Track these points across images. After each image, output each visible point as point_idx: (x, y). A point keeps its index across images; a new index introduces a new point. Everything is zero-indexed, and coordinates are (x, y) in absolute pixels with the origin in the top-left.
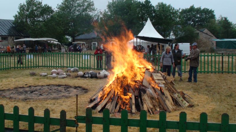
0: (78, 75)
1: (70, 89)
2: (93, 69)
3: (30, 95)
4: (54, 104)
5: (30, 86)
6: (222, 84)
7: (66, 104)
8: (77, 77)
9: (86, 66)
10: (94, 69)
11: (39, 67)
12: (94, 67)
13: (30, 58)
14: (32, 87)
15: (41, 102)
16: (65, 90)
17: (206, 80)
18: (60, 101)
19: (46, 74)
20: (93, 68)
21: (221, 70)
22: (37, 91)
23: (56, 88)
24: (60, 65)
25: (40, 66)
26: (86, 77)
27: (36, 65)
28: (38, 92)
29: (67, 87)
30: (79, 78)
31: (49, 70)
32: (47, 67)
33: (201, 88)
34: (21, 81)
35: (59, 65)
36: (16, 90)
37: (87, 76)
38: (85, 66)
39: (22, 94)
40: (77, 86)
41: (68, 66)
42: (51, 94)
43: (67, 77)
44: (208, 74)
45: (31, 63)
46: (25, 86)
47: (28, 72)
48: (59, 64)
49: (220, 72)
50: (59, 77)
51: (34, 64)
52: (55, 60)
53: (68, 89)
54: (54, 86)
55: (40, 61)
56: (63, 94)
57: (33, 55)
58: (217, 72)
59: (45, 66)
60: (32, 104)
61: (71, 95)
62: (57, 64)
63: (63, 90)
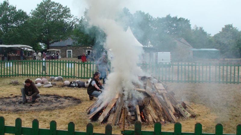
0: (64, 84)
1: (60, 99)
2: (77, 78)
3: (20, 106)
4: (51, 116)
5: (16, 97)
7: (63, 116)
8: (63, 86)
9: (70, 75)
11: (18, 75)
12: (79, 76)
13: (8, 66)
14: (18, 97)
15: (35, 113)
16: (56, 100)
17: (197, 90)
18: (56, 113)
20: (77, 76)
21: (209, 79)
23: (45, 98)
25: (20, 75)
26: (73, 87)
27: (15, 73)
29: (56, 97)
30: (66, 87)
32: (27, 76)
34: (5, 91)
36: (2, 101)
37: (74, 85)
38: (68, 75)
39: (10, 105)
40: (66, 96)
41: (51, 74)
42: (43, 105)
43: (52, 86)
44: (195, 84)
46: (10, 96)
47: (8, 81)
49: (208, 81)
50: (44, 86)
51: (13, 72)
53: (59, 99)
54: (42, 96)
55: (19, 70)
56: (55, 105)
57: (12, 63)
58: (205, 81)
59: (25, 75)
60: (25, 116)
61: (64, 105)
62: (39, 72)
63: (54, 101)
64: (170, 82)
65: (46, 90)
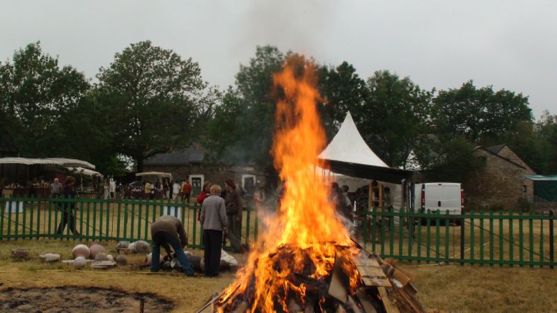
1: (122, 299)
5: (10, 289)
6: (550, 296)
10: (194, 248)
11: (38, 236)
12: (194, 242)
13: (14, 210)
14: (14, 291)
16: (109, 301)
17: (506, 285)
19: (57, 256)
20: (191, 243)
21: (549, 258)
22: (27, 302)
23: (83, 295)
24: (97, 234)
25: (42, 236)
26: (169, 269)
27: (31, 230)
28: (31, 305)
29: (113, 293)
31: (67, 246)
32: (62, 239)
33: (492, 307)
35: (94, 233)
37: (173, 265)
40: (142, 290)
41: (121, 236)
43: (115, 266)
44: (510, 269)
45: (17, 224)
47: (6, 249)
48: (94, 230)
49: (546, 264)
50: (93, 265)
51: (24, 227)
52: (85, 220)
53: (118, 300)
54: (80, 289)
55: (42, 222)
57: (24, 202)
58: (537, 264)
62: (91, 229)
63: (104, 303)
64: (441, 263)
65: (96, 276)
